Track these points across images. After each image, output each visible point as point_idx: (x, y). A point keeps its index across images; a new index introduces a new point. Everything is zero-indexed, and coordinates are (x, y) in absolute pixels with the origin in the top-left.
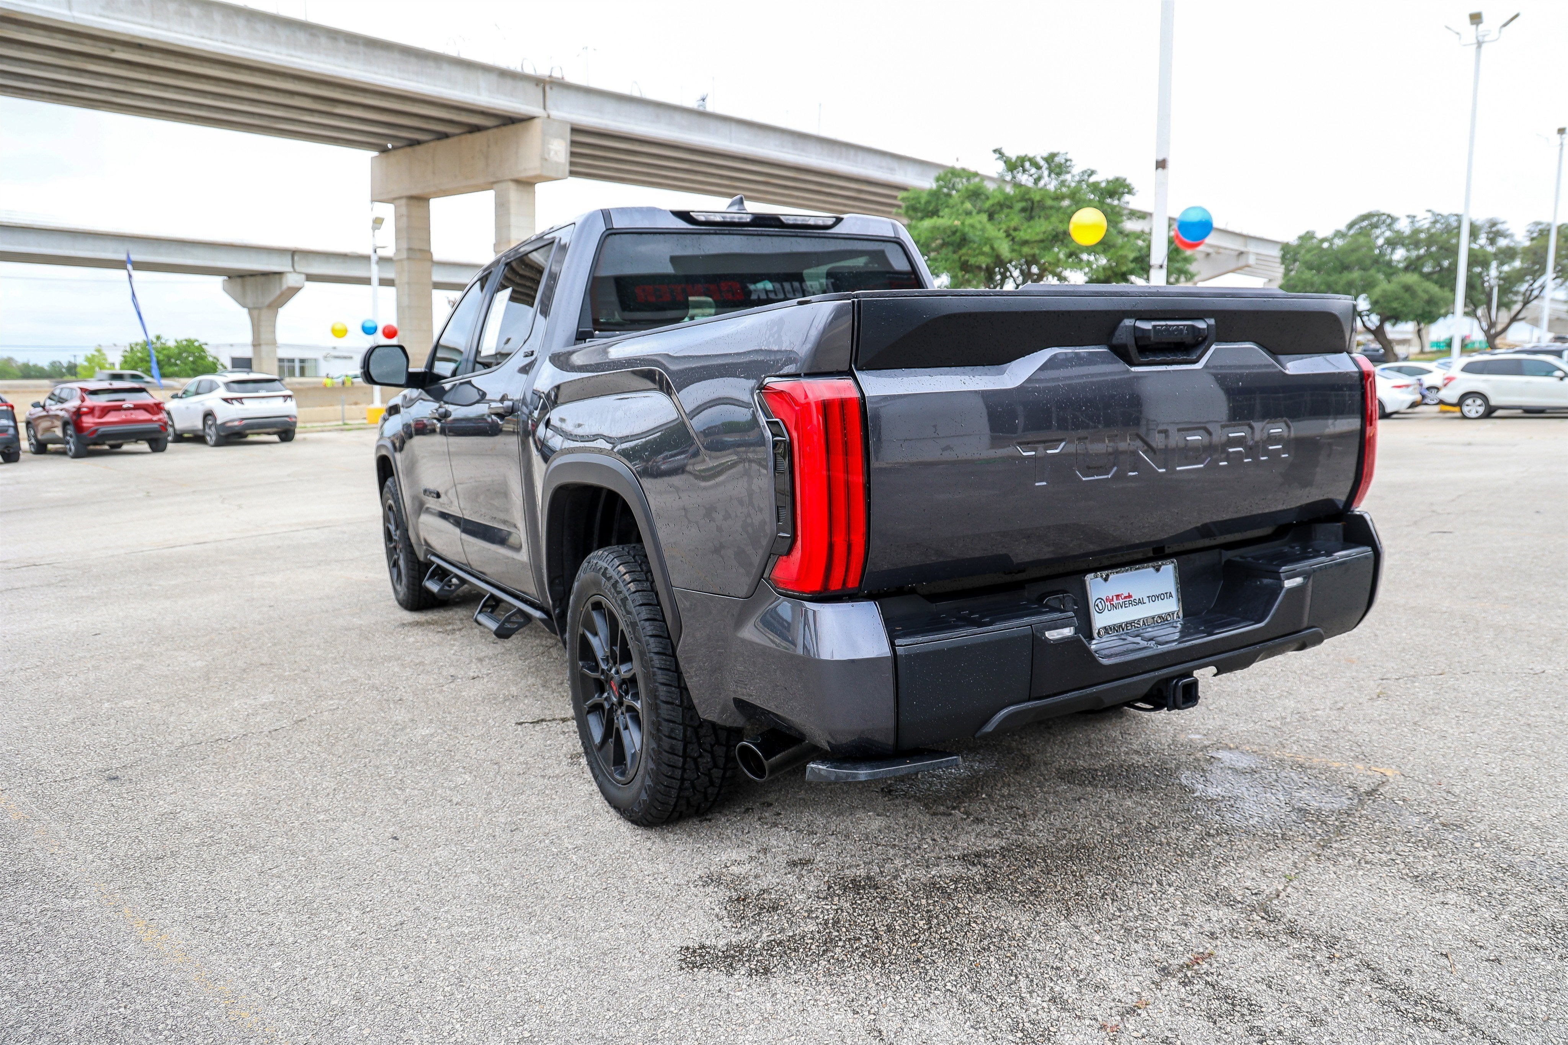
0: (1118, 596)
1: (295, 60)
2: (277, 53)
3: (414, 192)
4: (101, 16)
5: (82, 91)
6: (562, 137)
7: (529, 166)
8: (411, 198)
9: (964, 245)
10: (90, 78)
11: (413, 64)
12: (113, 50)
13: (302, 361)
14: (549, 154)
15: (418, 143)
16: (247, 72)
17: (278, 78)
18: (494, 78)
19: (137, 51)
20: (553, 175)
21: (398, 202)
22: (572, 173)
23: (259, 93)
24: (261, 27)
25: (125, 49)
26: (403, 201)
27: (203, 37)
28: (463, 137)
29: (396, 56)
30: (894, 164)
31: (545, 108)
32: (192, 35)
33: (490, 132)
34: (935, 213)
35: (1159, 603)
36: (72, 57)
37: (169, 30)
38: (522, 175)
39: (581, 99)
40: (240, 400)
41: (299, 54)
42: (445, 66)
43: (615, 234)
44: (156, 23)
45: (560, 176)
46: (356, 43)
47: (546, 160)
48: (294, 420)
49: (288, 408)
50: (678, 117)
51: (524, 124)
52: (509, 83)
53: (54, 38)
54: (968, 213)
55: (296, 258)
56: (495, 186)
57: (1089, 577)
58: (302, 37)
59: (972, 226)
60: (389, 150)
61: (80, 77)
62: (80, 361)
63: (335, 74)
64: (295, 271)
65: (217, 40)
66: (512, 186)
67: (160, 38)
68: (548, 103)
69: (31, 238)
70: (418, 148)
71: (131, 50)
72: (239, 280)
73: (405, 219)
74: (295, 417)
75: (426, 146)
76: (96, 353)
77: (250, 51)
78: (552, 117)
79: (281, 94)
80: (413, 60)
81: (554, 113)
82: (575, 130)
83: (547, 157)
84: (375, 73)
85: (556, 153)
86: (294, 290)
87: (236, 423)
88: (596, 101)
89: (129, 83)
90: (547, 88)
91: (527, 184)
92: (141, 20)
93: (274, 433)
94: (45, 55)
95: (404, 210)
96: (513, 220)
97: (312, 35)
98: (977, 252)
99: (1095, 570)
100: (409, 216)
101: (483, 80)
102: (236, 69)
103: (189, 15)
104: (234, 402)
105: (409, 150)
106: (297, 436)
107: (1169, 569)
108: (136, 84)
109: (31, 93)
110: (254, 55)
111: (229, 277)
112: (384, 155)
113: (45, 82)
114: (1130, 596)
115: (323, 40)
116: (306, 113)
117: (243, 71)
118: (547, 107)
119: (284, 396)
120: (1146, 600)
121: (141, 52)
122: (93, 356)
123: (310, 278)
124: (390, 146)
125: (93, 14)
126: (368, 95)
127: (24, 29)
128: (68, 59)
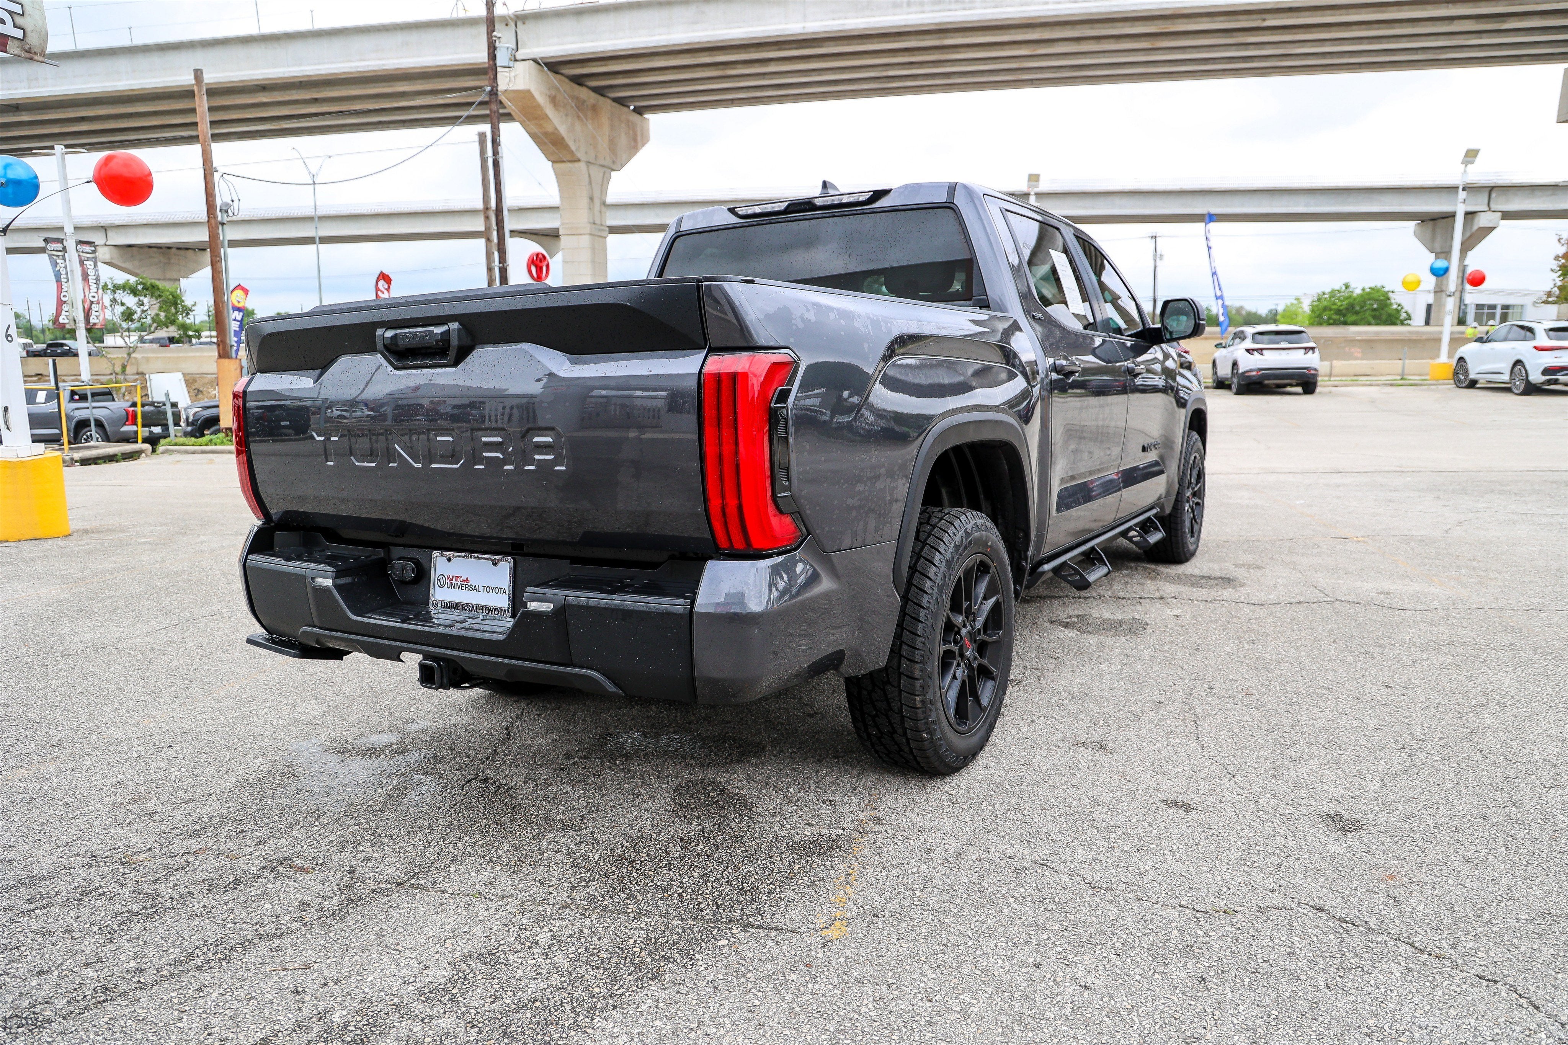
0: (457, 577)
10: (1255, 49)
12: (1264, 20)
13: (1506, 307)
25: (1275, 16)
35: (492, 595)
40: (1260, 351)
48: (1313, 372)
49: (1311, 360)
55: (1494, 195)
57: (436, 554)
61: (1246, 50)
62: (1280, 309)
64: (1490, 209)
69: (1237, 200)
71: (1281, 15)
72: (1431, 223)
74: (1316, 370)
76: (1295, 302)
86: (1488, 230)
87: (1254, 373)
93: (1297, 385)
94: (1214, 38)
99: (442, 549)
104: (1255, 353)
106: (1318, 389)
107: (506, 566)
111: (1422, 221)
113: (1223, 61)
114: (467, 581)
119: (1305, 348)
120: (481, 589)
122: (1292, 304)
123: (1507, 215)
127: (1192, 20)
128: (1233, 37)
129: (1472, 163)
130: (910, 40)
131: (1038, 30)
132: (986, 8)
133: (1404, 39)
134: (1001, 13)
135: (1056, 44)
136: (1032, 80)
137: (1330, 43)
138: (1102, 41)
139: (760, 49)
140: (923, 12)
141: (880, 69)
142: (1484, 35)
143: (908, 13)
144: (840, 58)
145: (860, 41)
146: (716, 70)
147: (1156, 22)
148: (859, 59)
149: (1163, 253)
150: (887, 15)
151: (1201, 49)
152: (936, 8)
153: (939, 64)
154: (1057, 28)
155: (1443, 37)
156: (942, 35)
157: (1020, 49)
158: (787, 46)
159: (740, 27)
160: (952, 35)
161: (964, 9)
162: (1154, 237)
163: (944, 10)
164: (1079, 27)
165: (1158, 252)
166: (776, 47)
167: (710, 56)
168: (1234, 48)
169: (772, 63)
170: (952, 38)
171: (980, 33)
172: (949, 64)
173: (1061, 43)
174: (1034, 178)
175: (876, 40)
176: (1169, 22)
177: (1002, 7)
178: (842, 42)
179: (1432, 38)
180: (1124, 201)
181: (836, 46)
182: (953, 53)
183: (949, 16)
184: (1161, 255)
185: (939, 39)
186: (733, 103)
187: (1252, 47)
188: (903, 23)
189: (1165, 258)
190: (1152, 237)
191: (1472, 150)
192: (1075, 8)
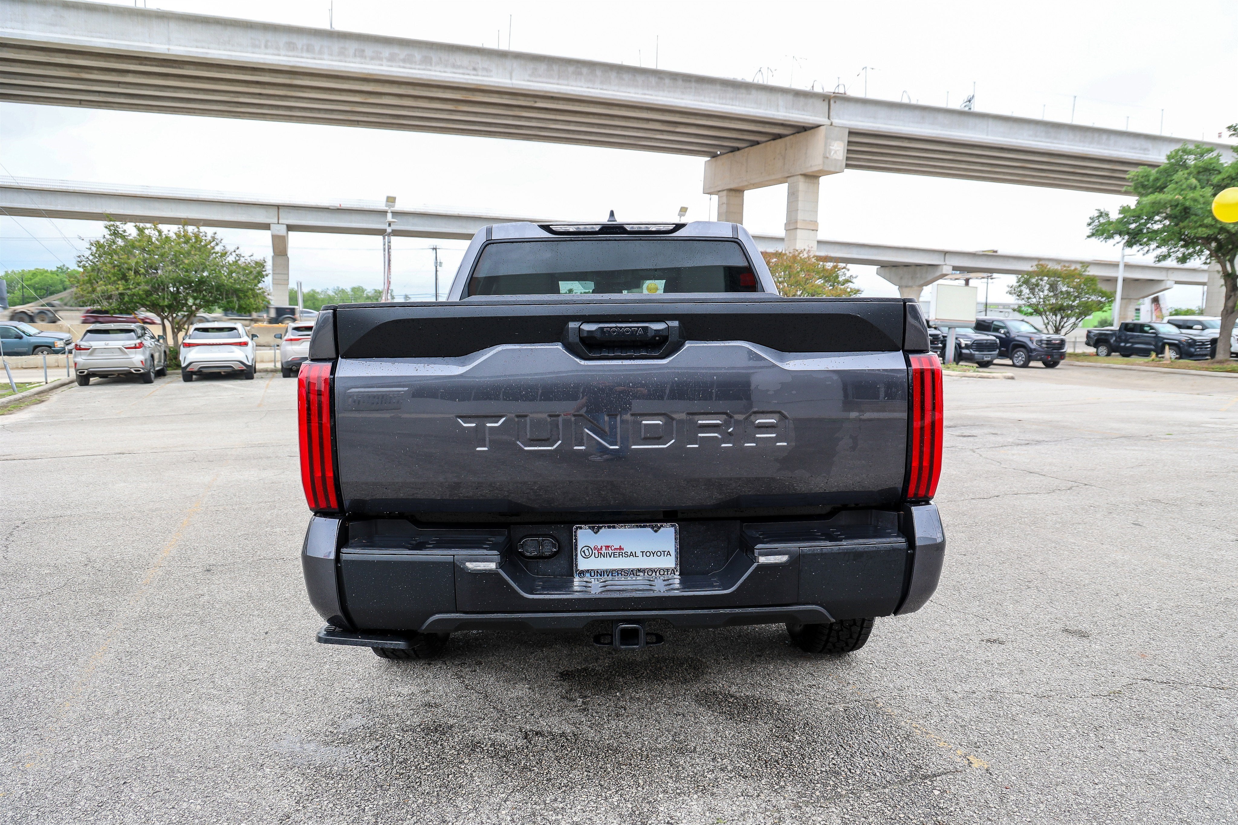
0: (607, 547)
1: (647, 97)
2: (635, 93)
3: (732, 186)
4: (528, 81)
5: (521, 129)
6: (841, 139)
7: (815, 164)
8: (731, 190)
9: (1187, 218)
11: (730, 93)
12: (536, 102)
14: (830, 154)
15: (738, 149)
16: (617, 108)
17: (637, 110)
18: (790, 97)
19: (550, 101)
20: (832, 169)
21: (720, 193)
22: (848, 166)
23: (626, 121)
24: (626, 77)
25: (543, 100)
26: (725, 193)
27: (588, 88)
28: (769, 143)
29: (718, 87)
30: (1149, 144)
31: (829, 118)
32: (582, 87)
33: (788, 138)
34: (1161, 189)
36: (514, 109)
37: (568, 85)
38: (809, 171)
39: (859, 108)
41: (650, 92)
42: (754, 92)
43: (493, 243)
44: (561, 82)
45: (837, 171)
46: (690, 81)
47: (827, 158)
50: (941, 117)
51: (812, 131)
52: (802, 100)
53: (502, 98)
54: (1193, 188)
56: (789, 179)
57: (578, 528)
58: (653, 80)
59: (1195, 200)
60: (718, 155)
63: (673, 104)
65: (597, 89)
66: (801, 179)
67: (562, 91)
68: (831, 114)
70: (737, 153)
71: (546, 101)
73: (725, 206)
75: (742, 151)
77: (618, 93)
78: (834, 124)
79: (640, 121)
80: (730, 89)
81: (836, 121)
82: (851, 133)
83: (828, 155)
84: (702, 101)
85: (836, 152)
88: (871, 109)
89: (547, 122)
90: (832, 102)
91: (813, 177)
92: (551, 81)
95: (724, 200)
96: (800, 205)
97: (661, 78)
98: (1198, 223)
99: (585, 522)
100: (728, 204)
101: (781, 100)
102: (610, 107)
103: (580, 74)
105: (731, 154)
107: (668, 531)
108: (551, 122)
109: (494, 134)
110: (620, 96)
112: (714, 159)
113: (501, 126)
114: (620, 548)
115: (667, 81)
116: (658, 133)
117: (614, 107)
118: (831, 117)
120: (638, 554)
121: (552, 101)
124: (719, 153)
125: (524, 80)
126: (698, 117)
127: (486, 95)
128: (512, 110)
129: (684, 216)
130: (264, 76)
131: (372, 84)
132: (332, 60)
133: (619, 129)
134: (345, 67)
135: (383, 97)
136: (358, 121)
137: (574, 124)
138: (420, 100)
139: (120, 60)
140: (279, 55)
141: (232, 95)
142: (664, 133)
143: (266, 54)
144: (197, 80)
145: (219, 70)
146: (70, 71)
147: (461, 92)
148: (215, 84)
149: (441, 261)
150: (247, 52)
151: (489, 116)
152: (290, 53)
153: (284, 99)
154: (387, 85)
155: (642, 131)
156: (292, 76)
157: (355, 96)
158: (148, 63)
159: (102, 38)
160: (301, 77)
161: (314, 59)
162: (435, 249)
163: (297, 57)
164: (404, 86)
165: (439, 261)
166: (138, 62)
167: (67, 58)
168: (511, 118)
169: (130, 75)
170: (301, 79)
171: (325, 79)
172: (294, 99)
173: (387, 97)
174: (391, 200)
175: (233, 71)
176: (470, 93)
177: (345, 62)
178: (202, 68)
179: (635, 130)
180: (416, 220)
181: (196, 70)
182: (299, 91)
183: (302, 62)
184: (440, 263)
185: (290, 78)
186: (80, 103)
187: (524, 119)
188: (262, 61)
189: (443, 265)
190: (433, 249)
191: (684, 208)
192: (403, 72)
